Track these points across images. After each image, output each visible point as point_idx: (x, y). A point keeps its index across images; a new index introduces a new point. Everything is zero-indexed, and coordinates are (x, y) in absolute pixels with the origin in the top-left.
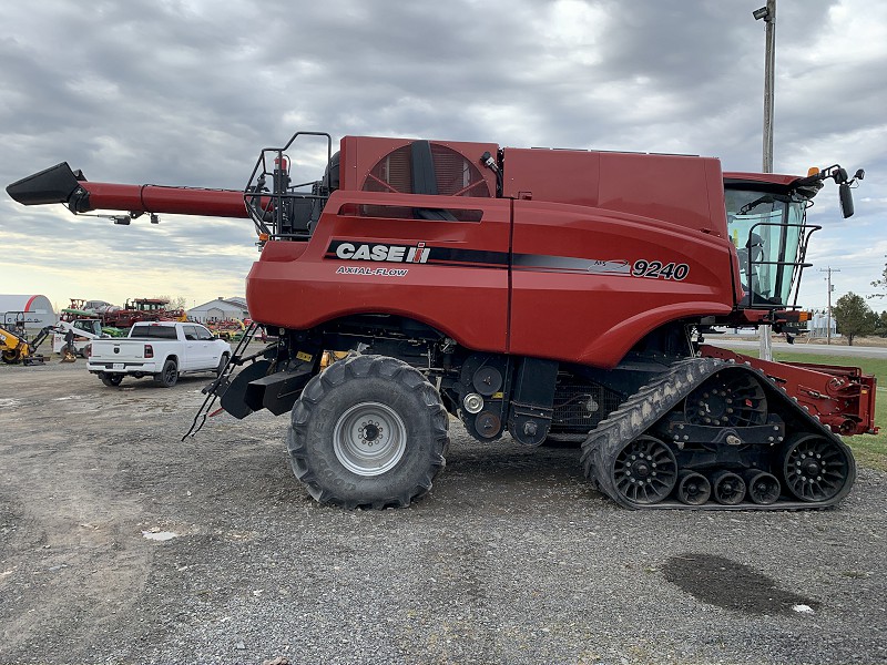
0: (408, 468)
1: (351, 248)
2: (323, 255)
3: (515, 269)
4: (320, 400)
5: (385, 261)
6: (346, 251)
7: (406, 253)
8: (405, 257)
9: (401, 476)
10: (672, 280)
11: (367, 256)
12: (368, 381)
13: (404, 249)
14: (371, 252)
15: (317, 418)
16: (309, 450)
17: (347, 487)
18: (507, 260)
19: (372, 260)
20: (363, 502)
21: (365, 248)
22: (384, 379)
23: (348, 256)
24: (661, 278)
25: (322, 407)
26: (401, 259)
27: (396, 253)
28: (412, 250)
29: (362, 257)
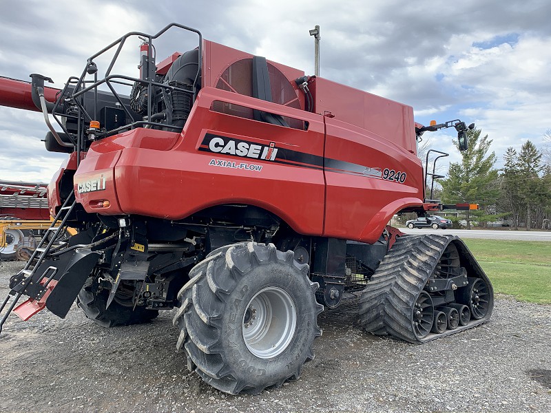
0: (300, 344)
1: (221, 142)
2: (197, 147)
3: (327, 170)
4: (231, 291)
5: (246, 156)
6: (217, 145)
7: (262, 151)
8: (260, 155)
9: (296, 352)
10: (399, 183)
11: (233, 152)
12: (269, 268)
13: (260, 147)
14: (236, 148)
15: (231, 309)
16: (225, 343)
17: (259, 372)
18: (322, 163)
19: (236, 155)
20: (271, 383)
21: (232, 143)
22: (281, 264)
23: (219, 149)
24: (395, 181)
25: (235, 296)
26: (257, 156)
27: (254, 150)
28: (266, 148)
29: (229, 151)
